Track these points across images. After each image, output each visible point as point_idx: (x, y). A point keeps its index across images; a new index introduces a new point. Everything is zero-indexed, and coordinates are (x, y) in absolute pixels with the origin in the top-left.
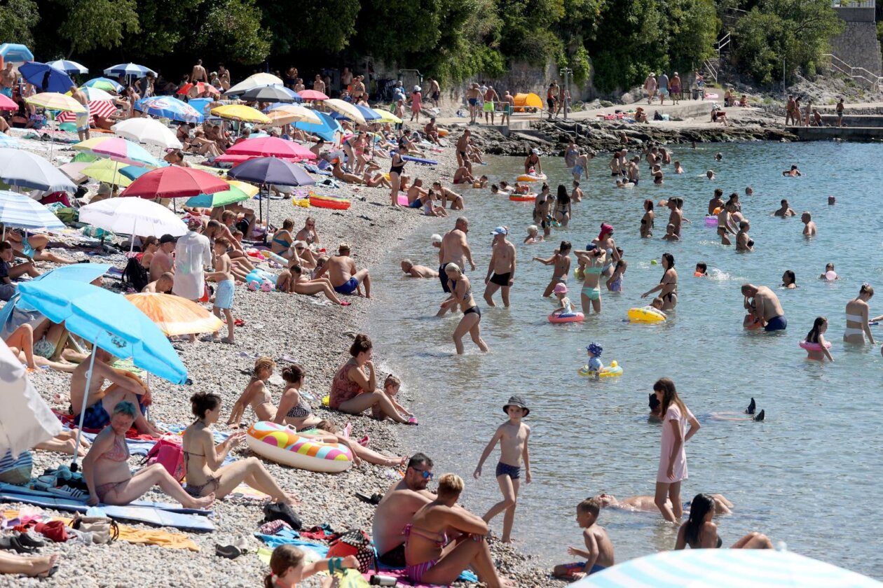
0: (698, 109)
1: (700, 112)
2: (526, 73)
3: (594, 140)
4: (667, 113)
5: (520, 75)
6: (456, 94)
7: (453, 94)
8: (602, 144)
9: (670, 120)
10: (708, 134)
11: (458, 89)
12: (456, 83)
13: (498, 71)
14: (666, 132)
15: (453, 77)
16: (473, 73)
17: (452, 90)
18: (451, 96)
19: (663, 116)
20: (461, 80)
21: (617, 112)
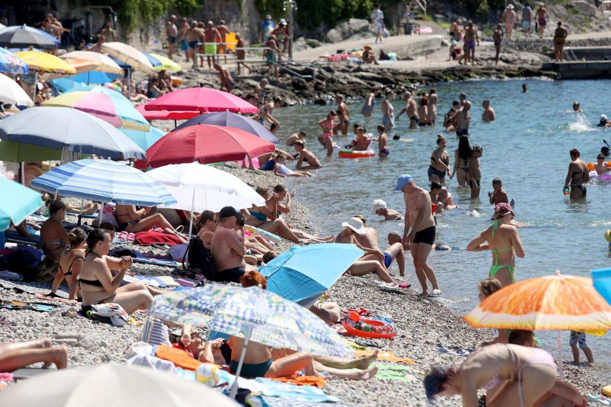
0: (424, 46)
1: (426, 49)
2: (221, 9)
3: (340, 85)
4: (393, 51)
5: (214, 11)
6: (146, 35)
7: (143, 36)
8: (354, 90)
9: (398, 59)
10: (454, 75)
11: (148, 30)
12: (146, 22)
13: (191, 6)
14: (405, 74)
15: (143, 15)
16: (164, 9)
17: (142, 30)
18: (141, 38)
19: (390, 54)
20: (151, 18)
21: (339, 52)
